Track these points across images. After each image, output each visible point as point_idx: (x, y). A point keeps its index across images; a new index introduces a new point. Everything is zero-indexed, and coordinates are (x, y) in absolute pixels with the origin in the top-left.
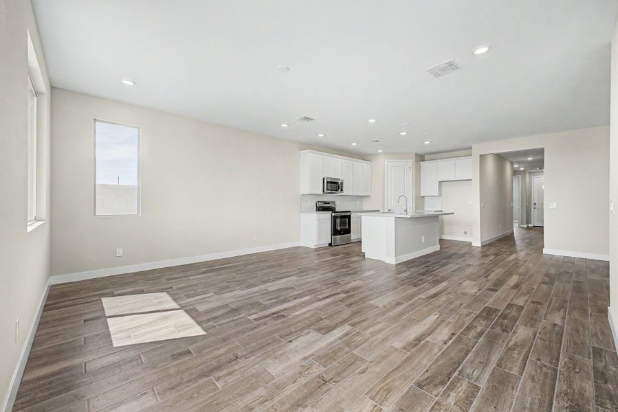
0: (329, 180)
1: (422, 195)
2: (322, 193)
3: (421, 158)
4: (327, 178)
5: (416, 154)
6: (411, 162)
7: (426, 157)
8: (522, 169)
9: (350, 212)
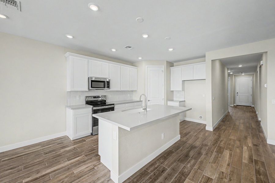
0: (93, 79)
1: (172, 90)
2: (87, 90)
3: (171, 64)
4: (92, 78)
5: (167, 61)
6: (163, 67)
7: (175, 64)
8: (231, 73)
9: (114, 104)
